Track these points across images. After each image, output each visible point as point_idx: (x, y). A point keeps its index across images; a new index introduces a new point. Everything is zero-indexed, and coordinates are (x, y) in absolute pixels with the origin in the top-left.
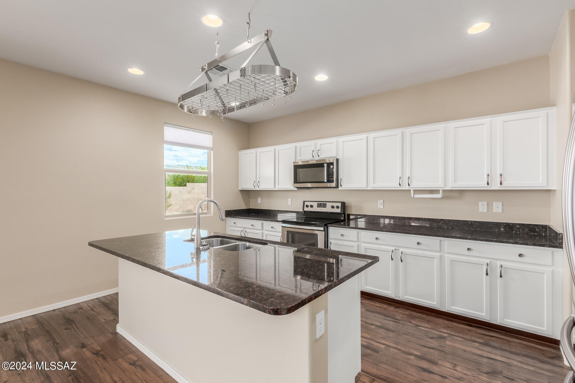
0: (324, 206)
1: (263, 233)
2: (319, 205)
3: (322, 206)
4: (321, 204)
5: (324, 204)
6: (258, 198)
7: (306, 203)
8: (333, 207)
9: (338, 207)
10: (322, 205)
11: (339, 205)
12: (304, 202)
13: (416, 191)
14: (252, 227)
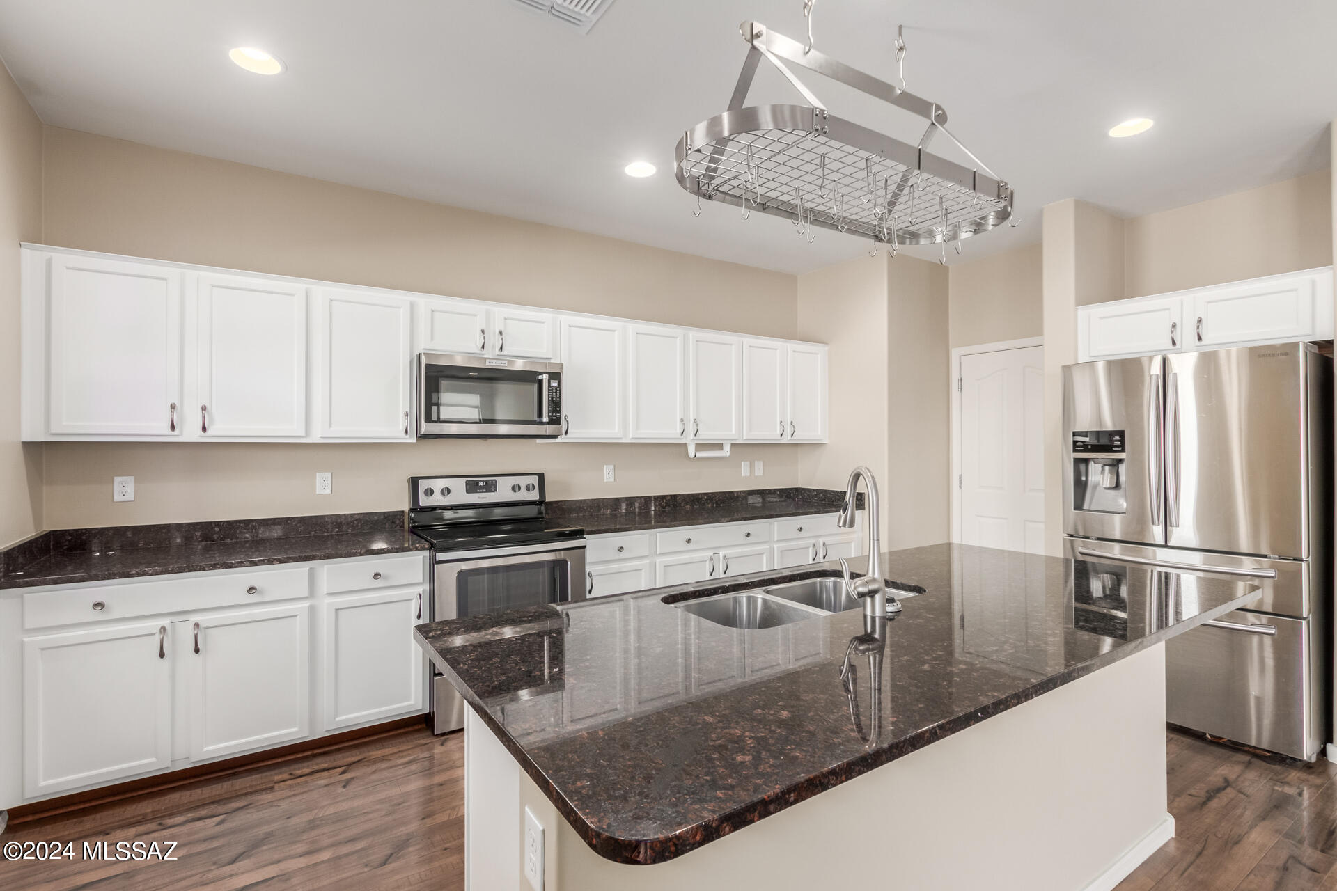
0: (490, 486)
1: (312, 609)
2: (472, 487)
3: (481, 488)
4: (477, 483)
5: (486, 482)
6: (117, 479)
7: (423, 485)
8: (516, 488)
9: (530, 488)
10: (481, 484)
11: (534, 480)
12: (414, 482)
13: (700, 446)
14: (253, 598)
